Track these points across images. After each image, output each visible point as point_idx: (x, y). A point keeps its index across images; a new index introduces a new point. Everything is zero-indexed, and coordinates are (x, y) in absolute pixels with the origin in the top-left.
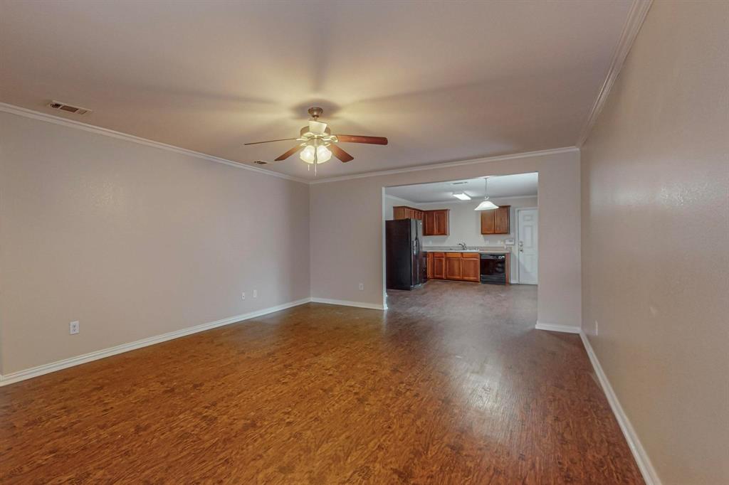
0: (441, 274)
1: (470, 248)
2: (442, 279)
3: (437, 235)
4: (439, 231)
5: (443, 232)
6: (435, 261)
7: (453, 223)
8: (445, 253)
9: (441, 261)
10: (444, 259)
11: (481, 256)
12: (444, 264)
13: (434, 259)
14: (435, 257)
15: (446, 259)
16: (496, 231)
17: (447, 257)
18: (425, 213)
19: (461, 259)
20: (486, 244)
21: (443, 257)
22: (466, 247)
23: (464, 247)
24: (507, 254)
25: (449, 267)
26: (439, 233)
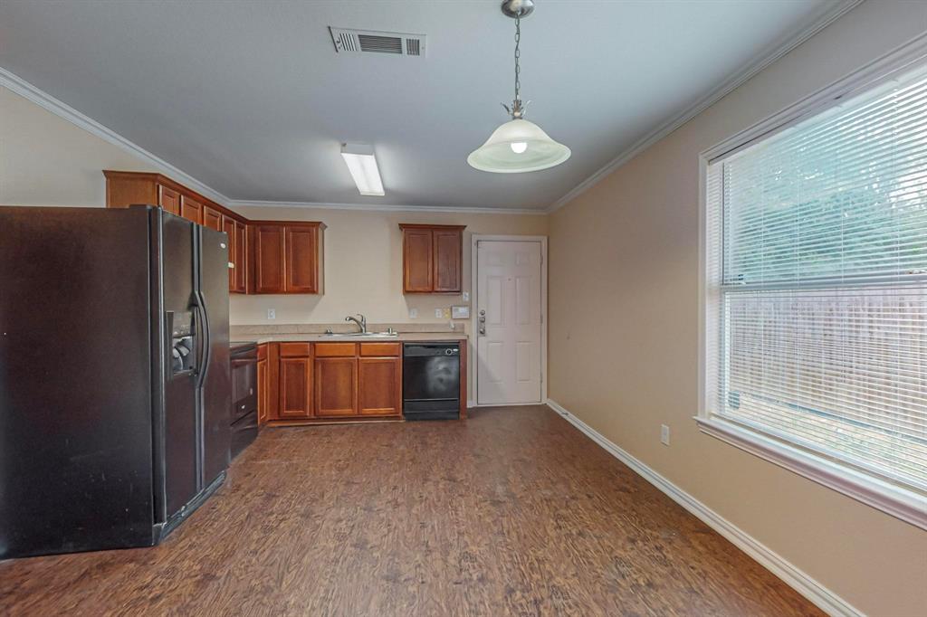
0: (301, 404)
1: (376, 330)
2: (303, 418)
3: (288, 292)
4: (296, 282)
5: (307, 285)
6: (284, 367)
7: (334, 261)
8: (313, 344)
9: (301, 366)
10: (309, 362)
11: (405, 349)
12: (309, 374)
13: (280, 361)
14: (283, 357)
15: (315, 360)
16: (436, 286)
17: (317, 355)
18: (254, 229)
19: (356, 358)
20: (412, 316)
21: (307, 357)
22: (365, 326)
23: (361, 327)
24: (462, 344)
25: (322, 383)
26: (297, 288)
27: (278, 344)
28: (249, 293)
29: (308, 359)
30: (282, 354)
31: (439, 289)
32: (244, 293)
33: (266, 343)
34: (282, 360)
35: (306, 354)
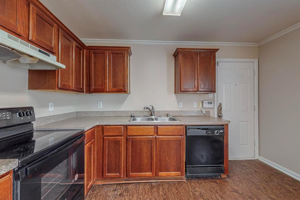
0: (117, 169)
3: (110, 92)
5: (121, 87)
6: (106, 143)
8: (126, 126)
9: (117, 143)
10: (123, 139)
11: (188, 131)
12: (123, 149)
13: (103, 138)
14: (106, 136)
15: (127, 138)
16: (200, 88)
17: (128, 134)
18: (90, 52)
19: (154, 137)
20: (180, 107)
21: (122, 136)
22: (154, 112)
23: (151, 112)
24: (225, 127)
25: (131, 155)
26: (115, 89)
27: (102, 126)
28: (86, 92)
29: (122, 137)
30: (105, 134)
31: (202, 90)
32: (83, 92)
33: (94, 127)
34: (105, 138)
35: (120, 134)
